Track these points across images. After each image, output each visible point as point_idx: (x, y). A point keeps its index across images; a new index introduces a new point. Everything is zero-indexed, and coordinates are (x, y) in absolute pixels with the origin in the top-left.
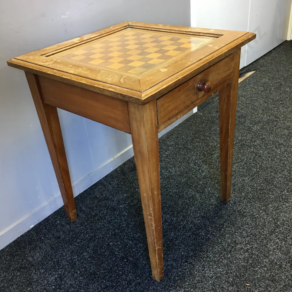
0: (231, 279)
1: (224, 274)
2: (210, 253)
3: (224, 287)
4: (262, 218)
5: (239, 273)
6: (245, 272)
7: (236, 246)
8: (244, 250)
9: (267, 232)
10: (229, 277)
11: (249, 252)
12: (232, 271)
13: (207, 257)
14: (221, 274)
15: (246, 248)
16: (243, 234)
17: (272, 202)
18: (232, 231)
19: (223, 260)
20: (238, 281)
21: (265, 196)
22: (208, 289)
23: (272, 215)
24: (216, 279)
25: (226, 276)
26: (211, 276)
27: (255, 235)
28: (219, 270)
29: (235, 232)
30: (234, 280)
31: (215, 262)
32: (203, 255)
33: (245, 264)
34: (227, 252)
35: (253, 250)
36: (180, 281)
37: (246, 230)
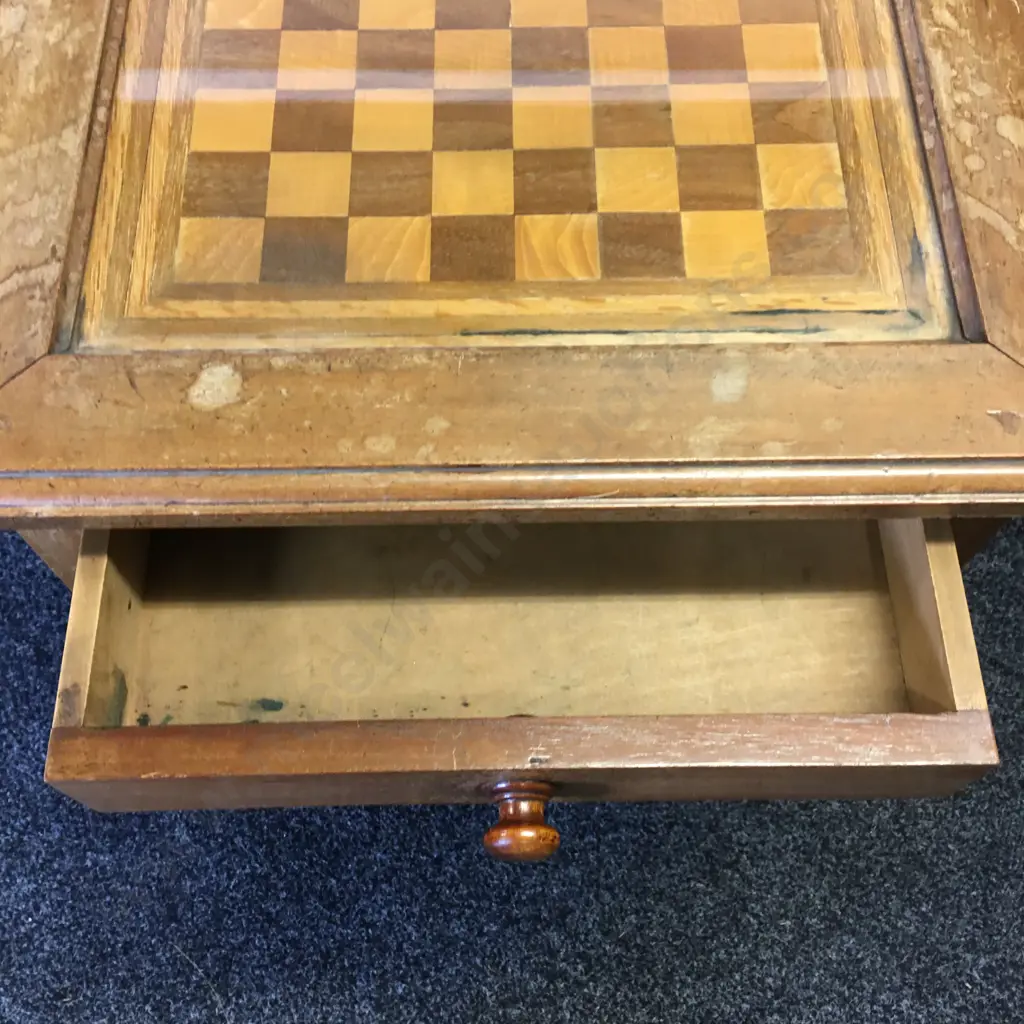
0: (400, 991)
1: (406, 955)
2: (458, 858)
3: (358, 983)
4: (756, 945)
5: (443, 999)
6: (458, 1016)
7: (548, 925)
8: (547, 964)
9: (692, 1001)
10: (402, 979)
11: (552, 987)
12: (432, 973)
13: (438, 861)
14: (400, 946)
15: (564, 964)
16: (623, 919)
17: (877, 937)
18: (608, 876)
19: (459, 918)
20: (409, 1013)
21: (887, 894)
22: (316, 940)
23: (799, 976)
24: (367, 941)
25: (404, 966)
26: (368, 919)
27: (645, 964)
28: (410, 928)
29: (610, 889)
30: (402, 999)
31: (434, 896)
32: (434, 846)
33: (489, 1001)
34: (500, 911)
35: (571, 995)
36: (291, 837)
37: (649, 918)
